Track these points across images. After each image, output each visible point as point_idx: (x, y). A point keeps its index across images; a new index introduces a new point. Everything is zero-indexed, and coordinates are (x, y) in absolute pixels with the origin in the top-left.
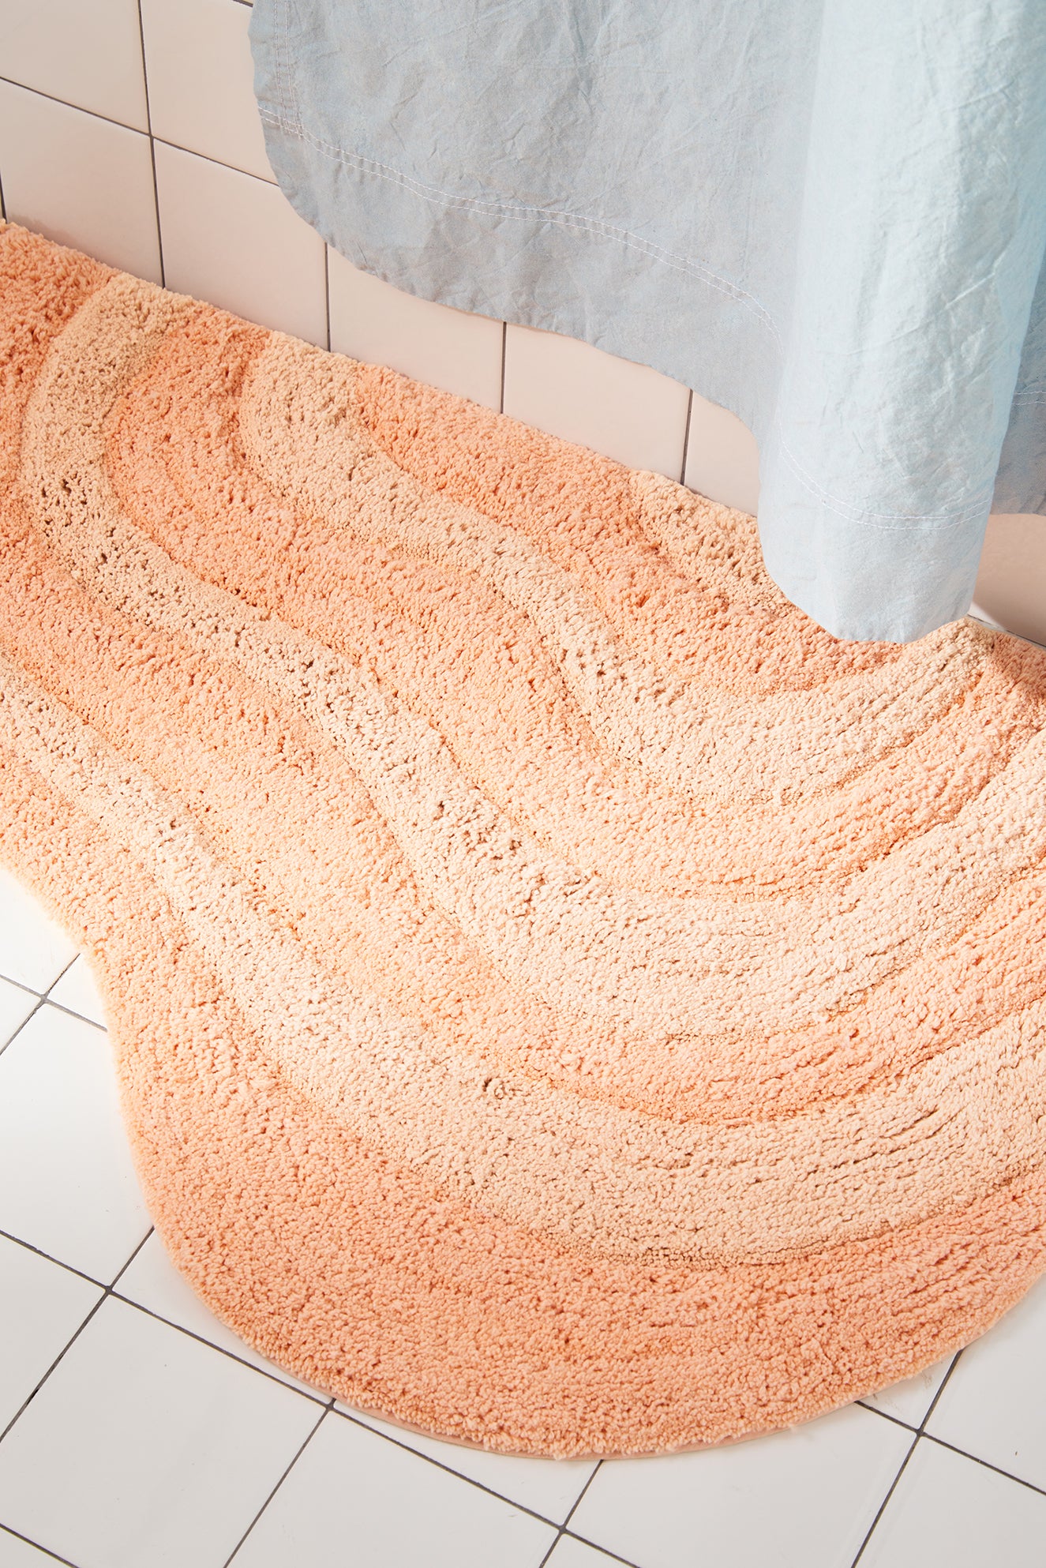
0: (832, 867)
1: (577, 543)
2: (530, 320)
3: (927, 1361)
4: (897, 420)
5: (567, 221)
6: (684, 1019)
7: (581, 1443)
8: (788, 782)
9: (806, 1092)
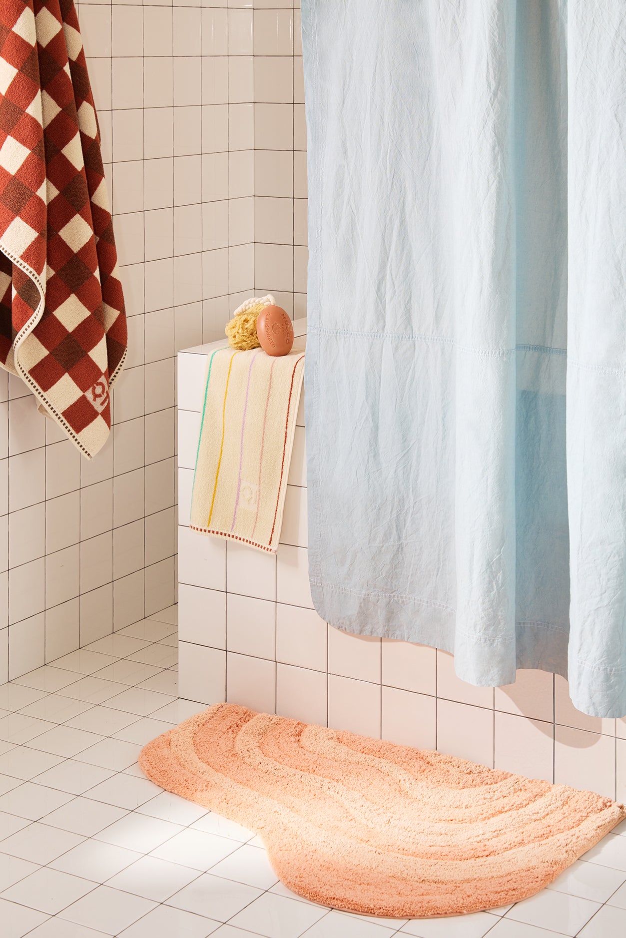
0: (479, 818)
1: (404, 761)
2: (388, 636)
3: (504, 901)
4: (483, 603)
5: (398, 598)
6: (434, 842)
7: (403, 911)
8: (467, 803)
9: (470, 855)
